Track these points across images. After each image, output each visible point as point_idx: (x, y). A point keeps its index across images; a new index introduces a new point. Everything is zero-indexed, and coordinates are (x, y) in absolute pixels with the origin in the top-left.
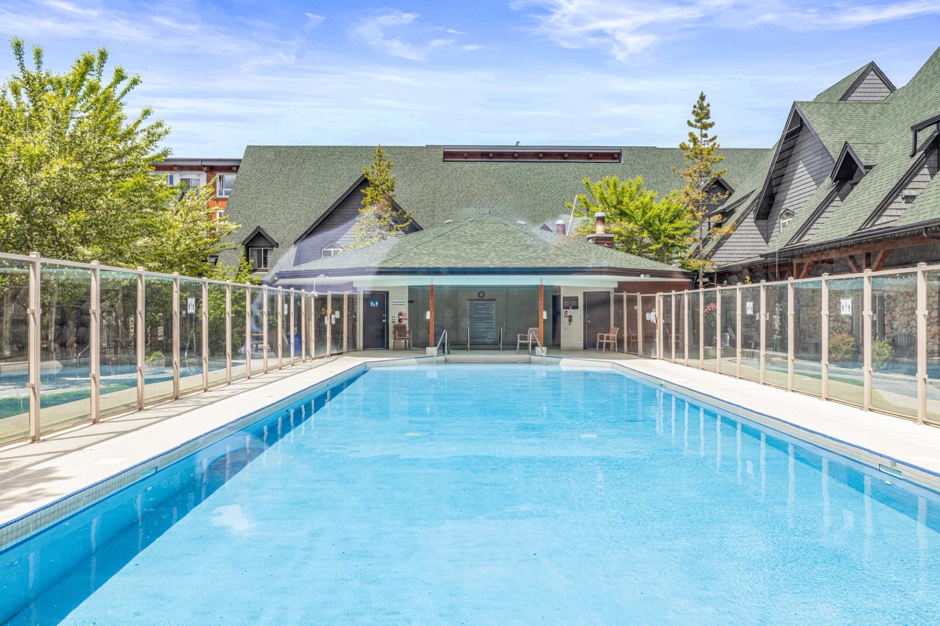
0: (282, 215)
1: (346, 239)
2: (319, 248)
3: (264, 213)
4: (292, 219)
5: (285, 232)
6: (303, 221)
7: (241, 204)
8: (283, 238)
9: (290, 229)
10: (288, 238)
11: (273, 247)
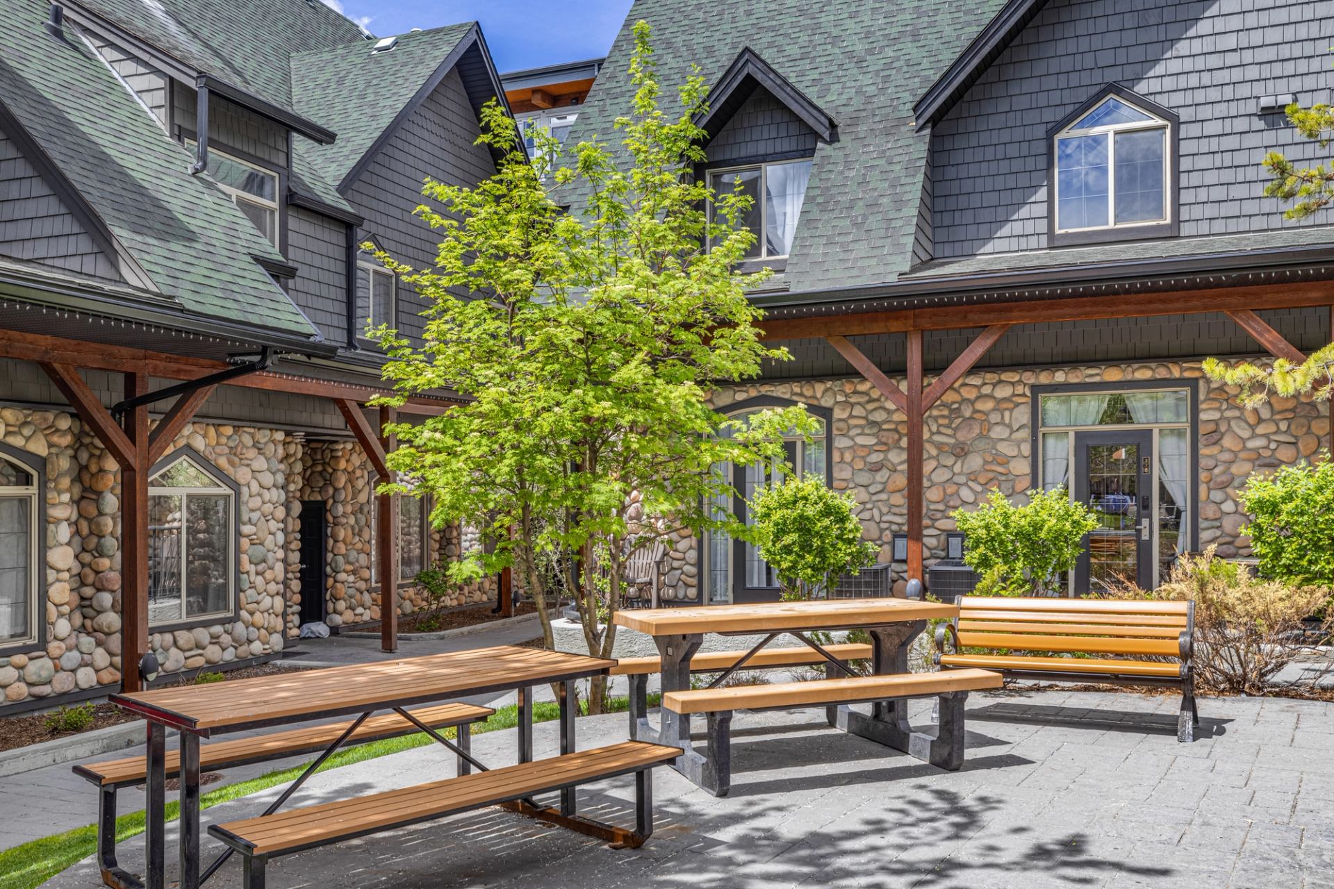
0: (850, 24)
1: (1188, 64)
2: (1040, 132)
3: (773, 29)
4: (893, 31)
5: (867, 79)
6: (948, 31)
7: (677, 16)
8: (857, 102)
9: (888, 66)
10: (882, 100)
11: (817, 136)
